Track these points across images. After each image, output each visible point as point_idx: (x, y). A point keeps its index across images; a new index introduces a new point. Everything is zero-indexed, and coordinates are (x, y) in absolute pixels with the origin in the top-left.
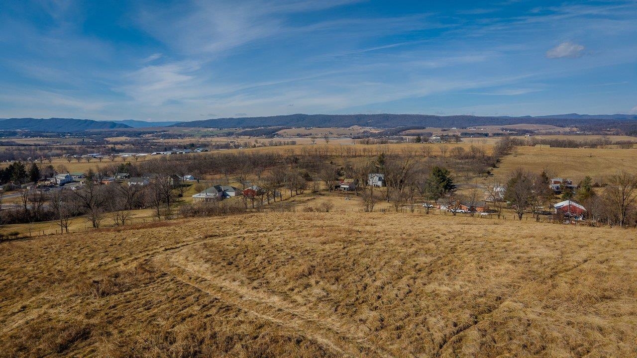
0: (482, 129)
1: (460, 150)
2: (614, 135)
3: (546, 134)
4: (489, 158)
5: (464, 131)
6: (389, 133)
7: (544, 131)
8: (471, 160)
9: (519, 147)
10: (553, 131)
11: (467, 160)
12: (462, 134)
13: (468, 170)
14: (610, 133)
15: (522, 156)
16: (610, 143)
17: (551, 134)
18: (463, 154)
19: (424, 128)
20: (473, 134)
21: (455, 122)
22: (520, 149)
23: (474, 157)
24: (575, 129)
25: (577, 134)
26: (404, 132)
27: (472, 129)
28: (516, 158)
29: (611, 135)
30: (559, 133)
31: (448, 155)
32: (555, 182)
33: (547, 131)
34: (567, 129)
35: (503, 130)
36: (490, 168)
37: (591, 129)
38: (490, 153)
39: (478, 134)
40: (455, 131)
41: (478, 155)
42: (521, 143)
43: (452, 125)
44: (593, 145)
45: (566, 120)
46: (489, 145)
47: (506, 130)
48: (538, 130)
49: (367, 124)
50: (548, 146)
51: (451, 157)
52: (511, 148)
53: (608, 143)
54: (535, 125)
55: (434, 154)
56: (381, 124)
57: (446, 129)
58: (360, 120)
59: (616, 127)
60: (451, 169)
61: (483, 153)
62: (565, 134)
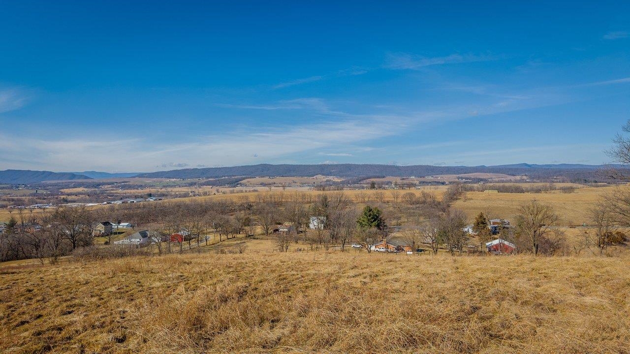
0: (439, 178)
1: (412, 195)
2: (560, 182)
3: (498, 182)
4: (439, 203)
5: (422, 179)
6: (350, 182)
7: (497, 180)
8: (421, 205)
10: (505, 180)
11: (418, 205)
12: (420, 183)
13: (420, 215)
14: (556, 180)
15: (471, 201)
16: (555, 189)
17: (503, 182)
18: (414, 200)
19: (384, 177)
20: (430, 183)
21: (414, 172)
22: (469, 194)
23: (424, 202)
24: (525, 177)
25: (526, 182)
26: (365, 181)
27: (429, 178)
28: (465, 203)
29: (557, 182)
30: (510, 181)
31: (399, 200)
32: (494, 223)
33: (500, 179)
34: (518, 178)
35: (458, 178)
36: (440, 213)
37: (539, 178)
38: (440, 198)
39: (435, 182)
40: (414, 179)
41: (429, 200)
42: (471, 189)
43: (411, 174)
44: (538, 191)
45: (516, 170)
46: (439, 193)
47: (462, 178)
48: (492, 178)
49: (330, 173)
50: (496, 192)
51: (403, 202)
52: (460, 194)
53: (552, 188)
54: (488, 174)
55: (386, 199)
56: (343, 174)
57: (405, 178)
58: (324, 169)
59: (561, 175)
60: (403, 215)
61: (434, 198)
62: (516, 181)
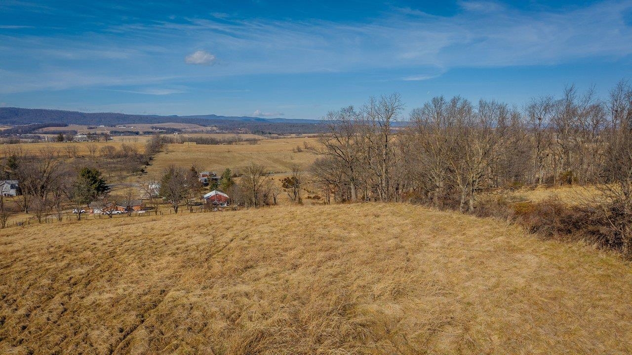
0: (132, 128)
1: (111, 148)
2: (244, 133)
3: (192, 132)
4: (142, 156)
5: (113, 129)
6: (19, 130)
7: (190, 130)
8: (122, 159)
9: (169, 145)
10: (197, 130)
11: (119, 159)
12: (112, 132)
13: (122, 170)
14: (241, 132)
15: (173, 153)
16: (242, 141)
17: (196, 132)
18: (114, 153)
19: (66, 126)
20: (123, 132)
21: (103, 120)
22: (170, 147)
23: (126, 156)
24: (215, 128)
25: (216, 133)
26: (41, 130)
27: (121, 128)
28: (167, 155)
29: (241, 133)
30: (202, 132)
31: (97, 154)
32: (203, 176)
33: (193, 129)
34: (209, 128)
35: (153, 128)
36: (144, 166)
37: (227, 129)
38: (142, 151)
39: (129, 132)
40: (103, 129)
41: (130, 153)
42: (171, 141)
43: (99, 123)
44: (230, 142)
45: (207, 120)
46: (141, 143)
47: (156, 128)
48: (185, 128)
50: (195, 144)
51: (101, 156)
52: (162, 146)
53: (240, 140)
54: (182, 124)
55: (81, 154)
56: (8, 120)
57: (93, 126)
59: (244, 127)
60: (103, 170)
61: (135, 151)
62: (208, 132)
